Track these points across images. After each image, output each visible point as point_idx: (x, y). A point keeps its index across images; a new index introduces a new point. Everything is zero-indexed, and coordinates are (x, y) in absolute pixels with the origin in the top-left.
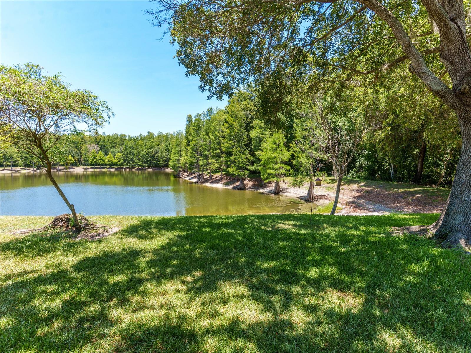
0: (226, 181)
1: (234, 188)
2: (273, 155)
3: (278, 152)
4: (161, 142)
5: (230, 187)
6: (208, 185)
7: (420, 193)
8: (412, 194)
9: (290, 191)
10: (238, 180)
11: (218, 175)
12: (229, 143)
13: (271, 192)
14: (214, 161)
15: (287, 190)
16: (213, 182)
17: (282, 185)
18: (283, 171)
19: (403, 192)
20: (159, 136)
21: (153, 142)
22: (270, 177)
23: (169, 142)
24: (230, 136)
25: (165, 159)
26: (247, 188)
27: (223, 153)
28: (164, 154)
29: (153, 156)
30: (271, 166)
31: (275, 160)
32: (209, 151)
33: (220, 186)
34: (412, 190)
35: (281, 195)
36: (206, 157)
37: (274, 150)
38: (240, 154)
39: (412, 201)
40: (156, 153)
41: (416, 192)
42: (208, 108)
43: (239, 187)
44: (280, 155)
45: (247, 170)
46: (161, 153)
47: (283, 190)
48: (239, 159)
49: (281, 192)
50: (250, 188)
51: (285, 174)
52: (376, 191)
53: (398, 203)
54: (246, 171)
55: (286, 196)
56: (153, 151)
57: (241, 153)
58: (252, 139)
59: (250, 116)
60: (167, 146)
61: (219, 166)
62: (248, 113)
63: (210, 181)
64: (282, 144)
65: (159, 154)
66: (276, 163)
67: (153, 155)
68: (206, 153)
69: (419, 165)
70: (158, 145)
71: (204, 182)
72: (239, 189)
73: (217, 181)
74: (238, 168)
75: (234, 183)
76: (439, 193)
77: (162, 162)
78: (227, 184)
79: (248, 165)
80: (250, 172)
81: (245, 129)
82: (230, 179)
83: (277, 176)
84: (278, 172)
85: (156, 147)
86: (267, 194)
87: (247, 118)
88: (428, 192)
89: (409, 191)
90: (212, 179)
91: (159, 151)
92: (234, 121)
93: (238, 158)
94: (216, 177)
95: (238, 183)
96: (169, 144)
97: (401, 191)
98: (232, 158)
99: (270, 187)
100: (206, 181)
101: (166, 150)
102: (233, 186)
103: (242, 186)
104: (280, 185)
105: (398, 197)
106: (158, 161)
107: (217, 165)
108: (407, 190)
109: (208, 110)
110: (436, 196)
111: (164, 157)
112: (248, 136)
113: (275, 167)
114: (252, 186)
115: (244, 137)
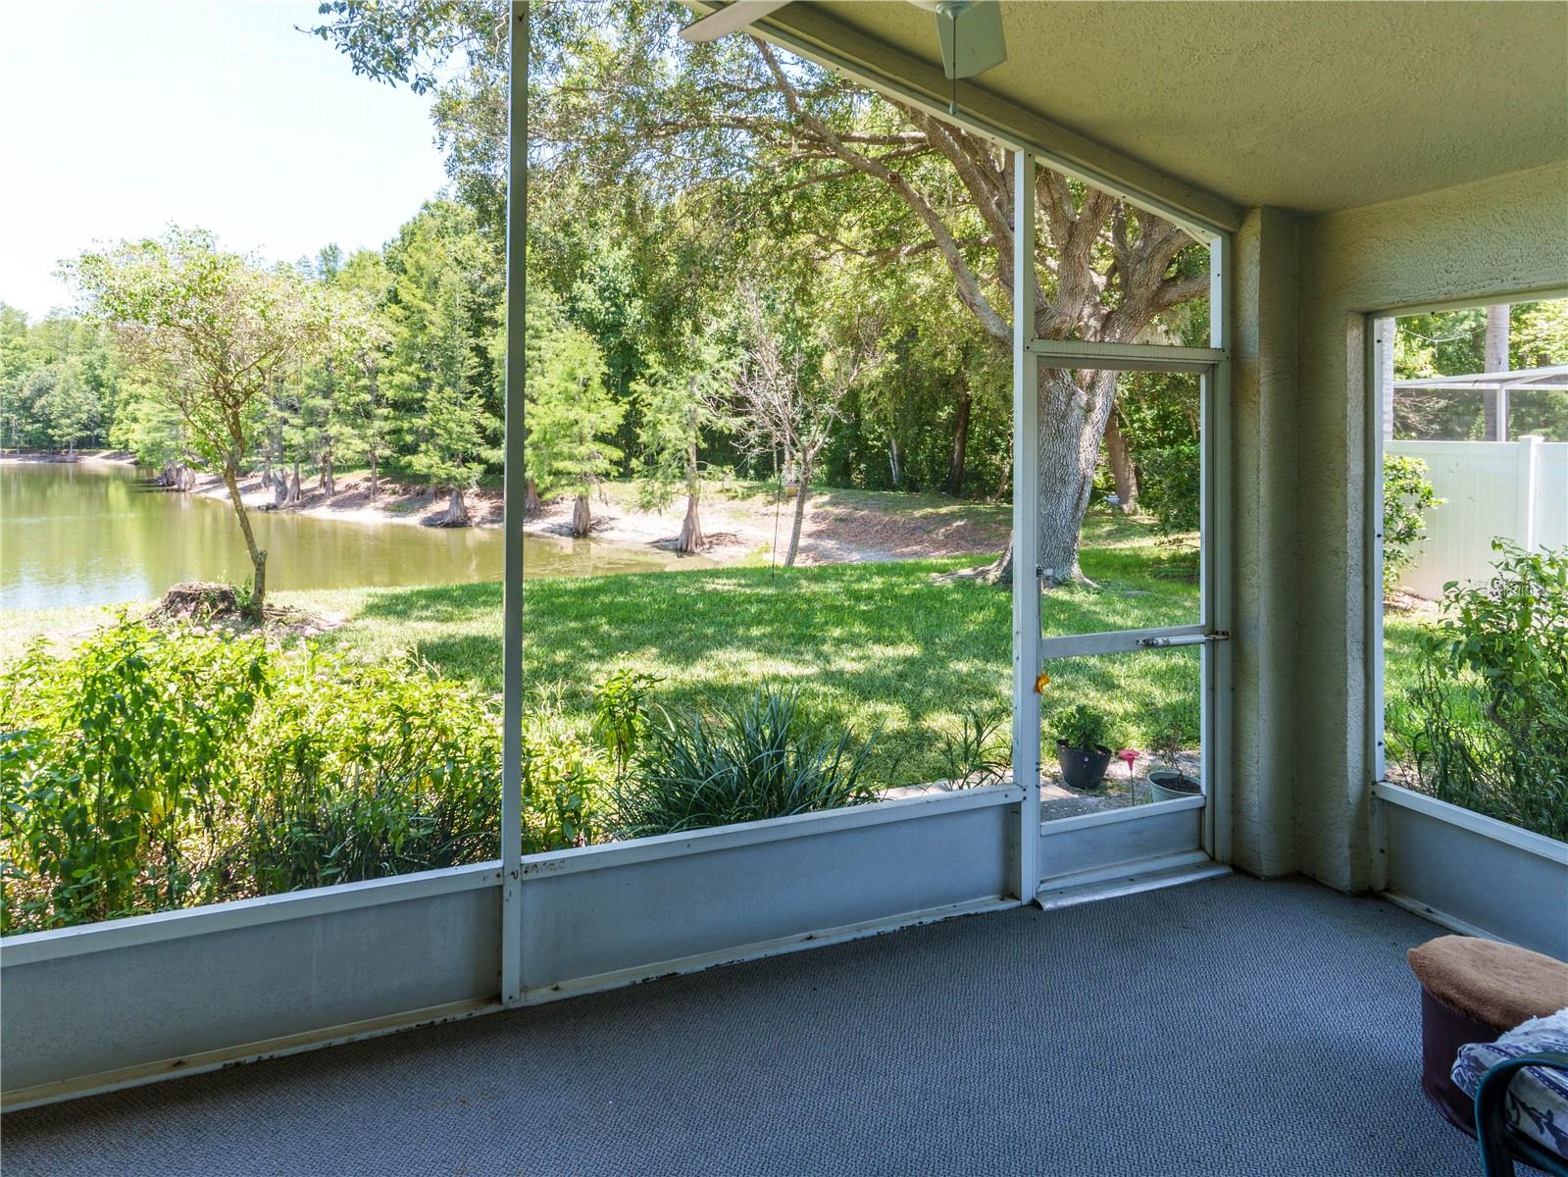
0: (392, 499)
1: (430, 522)
2: (572, 416)
3: (585, 404)
4: (65, 349)
5: (414, 520)
6: (322, 513)
7: (961, 517)
8: (945, 520)
9: (621, 526)
10: (441, 493)
11: (358, 478)
12: (407, 373)
13: (559, 531)
14: (348, 430)
15: (613, 524)
16: (336, 505)
17: (596, 509)
18: (603, 465)
19: (925, 517)
20: (50, 324)
21: (22, 349)
22: (564, 482)
23: (99, 352)
24: (412, 347)
25: (84, 416)
26: (477, 520)
27: (378, 401)
28: (79, 397)
29: (26, 406)
30: (566, 450)
31: (576, 429)
32: (326, 395)
33: (371, 518)
34: (944, 510)
35: (594, 539)
36: (313, 417)
37: (571, 400)
38: (452, 408)
39: (947, 537)
40: (41, 392)
41: (954, 516)
42: (325, 245)
43: (448, 519)
44: (593, 417)
45: (479, 460)
46: (66, 392)
47: (599, 522)
48: (452, 425)
49: (592, 528)
50: (484, 520)
51: (607, 475)
52: (862, 518)
53: (916, 543)
54: (475, 466)
55: (611, 542)
56: (26, 384)
57: (455, 404)
58: (493, 361)
59: (484, 286)
60: (91, 366)
61: (367, 447)
62: (476, 277)
63: (329, 502)
64: (597, 380)
65: (55, 401)
66: (581, 440)
67: (24, 401)
68: (319, 402)
69: (957, 447)
70: (49, 362)
71: (303, 506)
72: (447, 525)
73: (359, 500)
74: (448, 453)
75: (424, 507)
76: (1001, 517)
77: (67, 431)
78: (397, 509)
79: (480, 445)
80: (487, 472)
81: (468, 330)
82: (406, 491)
83: (583, 478)
84: (587, 467)
85: (40, 371)
86: (538, 536)
87: (473, 292)
88: (979, 513)
89: (938, 514)
90: (335, 494)
91: (52, 387)
92: (424, 299)
93: (448, 421)
94: (349, 487)
95: (443, 505)
96: (104, 357)
97: (918, 514)
98: (421, 422)
99: (556, 514)
100: (313, 500)
101: (87, 382)
102: (422, 515)
103: (458, 513)
104: (591, 510)
105: (914, 529)
106: (48, 423)
107: (360, 445)
108: (930, 510)
109: (324, 254)
110: (995, 522)
111: (79, 409)
112: (480, 351)
113: (576, 452)
114: (491, 513)
115: (466, 352)
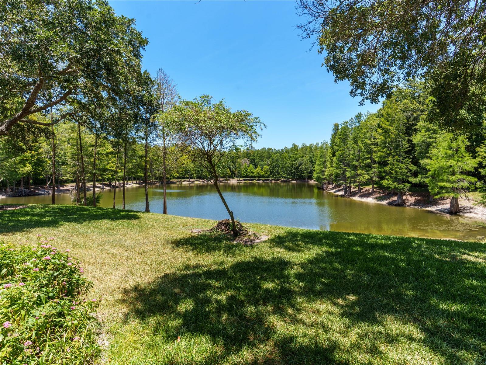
0: (379, 195)
1: (390, 204)
2: (448, 164)
3: (456, 159)
4: (306, 154)
5: (384, 203)
6: (356, 198)
9: (476, 211)
10: (395, 194)
11: (369, 188)
12: (383, 152)
13: (443, 211)
14: (363, 172)
15: (471, 210)
16: (362, 196)
17: (462, 202)
18: (465, 184)
20: (303, 148)
21: (297, 154)
22: (444, 191)
23: (313, 154)
24: (385, 143)
25: (309, 170)
26: (408, 204)
27: (375, 162)
28: (308, 165)
29: (297, 168)
30: (445, 178)
31: (451, 169)
32: (357, 161)
33: (371, 200)
35: (461, 216)
36: (355, 168)
37: (449, 157)
38: (397, 163)
40: (300, 165)
42: (356, 114)
43: (396, 203)
44: (460, 164)
45: (408, 182)
46: (305, 164)
47: (464, 209)
48: (397, 169)
49: (460, 211)
50: (411, 204)
51: (468, 189)
54: (406, 184)
55: (470, 218)
56: (297, 163)
57: (399, 162)
58: (414, 144)
59: (413, 117)
60: (311, 158)
61: (369, 177)
62: (409, 114)
63: (359, 195)
64: (463, 148)
65: (303, 166)
66: (453, 174)
67: (297, 167)
68: (355, 163)
70: (302, 157)
71: (351, 196)
72: (396, 205)
73: (367, 195)
74: (395, 180)
75: (389, 198)
77: (306, 174)
78: (379, 199)
79: (410, 177)
80: (412, 186)
81: (405, 134)
82: (384, 193)
83: (455, 190)
84: (456, 185)
85: (300, 159)
86: (437, 213)
87: (408, 120)
90: (361, 192)
91: (303, 163)
92: (389, 125)
93: (396, 168)
94: (366, 190)
95: (395, 198)
96: (314, 155)
98: (387, 168)
99: (443, 204)
100: (354, 194)
101: (310, 162)
102: (388, 201)
103: (400, 201)
104: (459, 203)
106: (302, 172)
107: (367, 177)
109: (357, 116)
111: (308, 168)
112: (410, 141)
113: (450, 179)
114: (415, 202)
115: (404, 142)
